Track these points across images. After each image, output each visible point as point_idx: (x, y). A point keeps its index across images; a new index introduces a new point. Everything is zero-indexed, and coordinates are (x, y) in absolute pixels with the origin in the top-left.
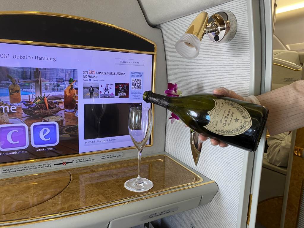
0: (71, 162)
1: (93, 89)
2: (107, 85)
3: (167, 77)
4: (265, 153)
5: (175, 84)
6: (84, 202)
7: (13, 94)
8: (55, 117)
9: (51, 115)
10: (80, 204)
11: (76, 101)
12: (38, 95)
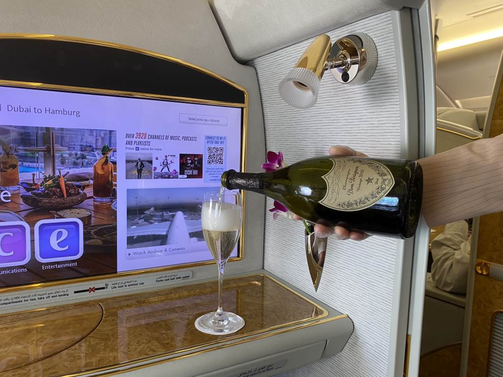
0: (104, 288)
1: (142, 164)
2: (166, 156)
3: (266, 144)
4: (428, 273)
5: (279, 153)
6: (124, 353)
7: (6, 171)
8: (78, 211)
9: (70, 207)
10: (118, 356)
11: (114, 183)
12: (49, 173)
